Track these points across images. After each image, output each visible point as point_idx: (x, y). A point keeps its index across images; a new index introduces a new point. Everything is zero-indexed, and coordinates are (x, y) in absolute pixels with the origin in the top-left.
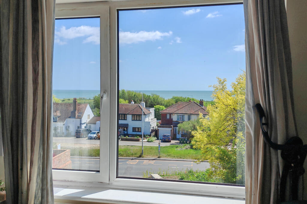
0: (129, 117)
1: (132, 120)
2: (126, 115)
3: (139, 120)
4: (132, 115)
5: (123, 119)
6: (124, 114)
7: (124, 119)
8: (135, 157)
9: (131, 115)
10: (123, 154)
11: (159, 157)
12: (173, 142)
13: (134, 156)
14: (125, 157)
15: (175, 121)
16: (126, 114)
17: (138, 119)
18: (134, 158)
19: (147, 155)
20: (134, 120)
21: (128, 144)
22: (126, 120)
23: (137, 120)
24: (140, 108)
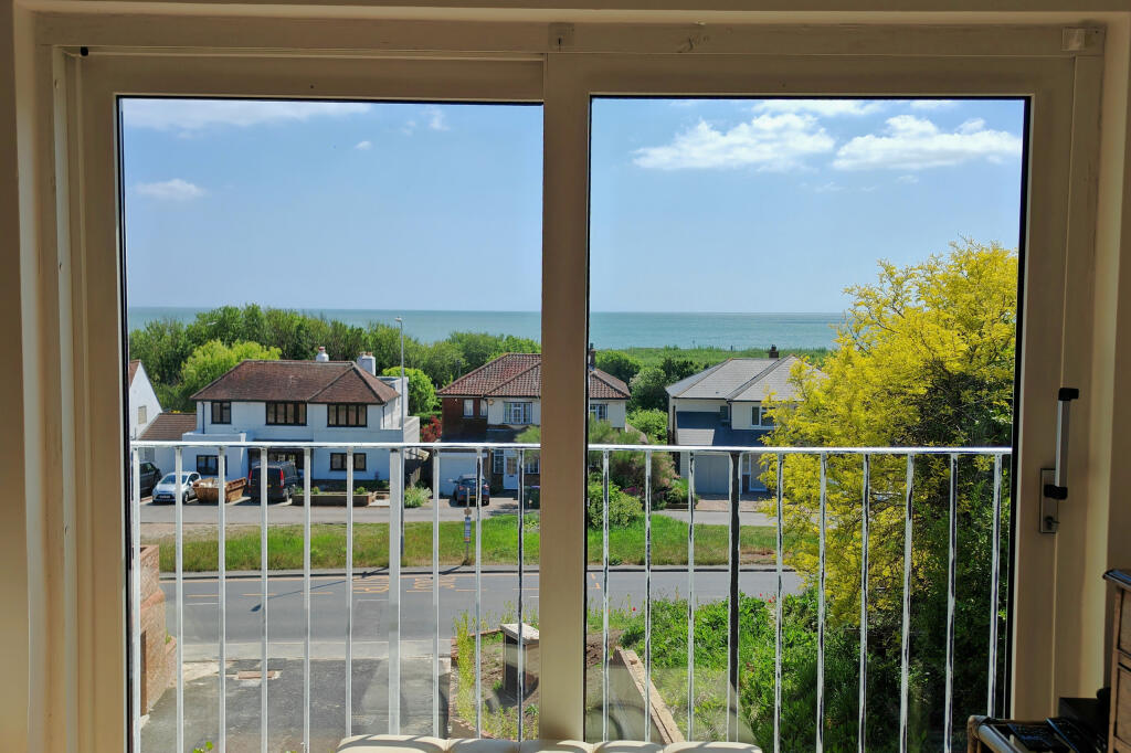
0: (317, 414)
1: (329, 426)
2: (301, 407)
3: (357, 425)
4: (329, 404)
5: (290, 420)
6: (296, 404)
7: (296, 423)
8: (375, 565)
9: (325, 407)
10: (326, 558)
11: (465, 563)
12: (495, 502)
13: (368, 563)
14: (331, 567)
15: (495, 426)
16: (305, 403)
17: (352, 421)
18: (369, 570)
19: (419, 558)
20: (337, 425)
21: (329, 520)
22: (305, 424)
23: (347, 425)
24: (361, 377)
